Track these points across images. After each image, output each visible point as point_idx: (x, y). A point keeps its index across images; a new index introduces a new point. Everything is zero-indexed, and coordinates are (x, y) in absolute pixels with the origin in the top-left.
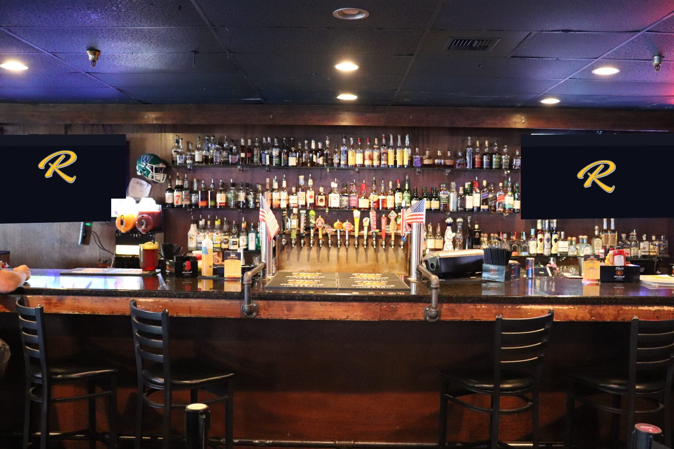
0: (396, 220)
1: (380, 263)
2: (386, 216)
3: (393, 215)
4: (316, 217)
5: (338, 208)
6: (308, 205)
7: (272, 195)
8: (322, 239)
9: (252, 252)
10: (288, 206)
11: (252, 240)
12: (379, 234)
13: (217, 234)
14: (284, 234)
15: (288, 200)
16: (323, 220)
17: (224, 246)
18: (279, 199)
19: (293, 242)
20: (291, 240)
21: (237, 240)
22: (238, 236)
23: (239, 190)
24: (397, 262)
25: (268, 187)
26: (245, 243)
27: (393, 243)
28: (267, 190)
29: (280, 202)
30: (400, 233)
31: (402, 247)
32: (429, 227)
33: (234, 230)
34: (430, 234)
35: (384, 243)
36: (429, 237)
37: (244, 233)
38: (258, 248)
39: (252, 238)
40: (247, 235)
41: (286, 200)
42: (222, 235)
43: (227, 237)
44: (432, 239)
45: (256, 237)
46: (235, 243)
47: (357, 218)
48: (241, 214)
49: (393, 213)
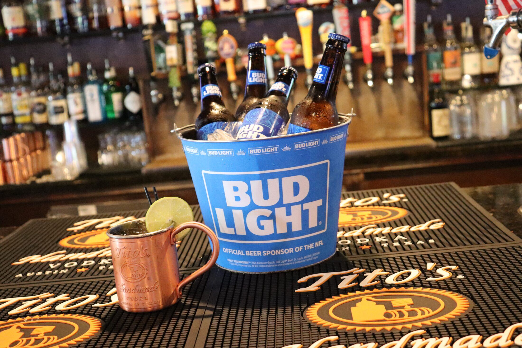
0: (391, 21)
1: (365, 118)
2: (370, 14)
3: (385, 10)
4: (218, 35)
5: (265, 10)
6: (200, 12)
8: (235, 81)
9: (96, 124)
10: (159, 18)
11: (93, 100)
12: (358, 56)
13: (19, 94)
14: (154, 79)
16: (232, 41)
17: (39, 119)
18: (137, 4)
19: (176, 94)
20: (171, 90)
21: (61, 103)
22: (65, 95)
24: (401, 112)
26: (80, 108)
27: (389, 72)
29: (141, 13)
30: (404, 50)
31: (411, 80)
32: (467, 29)
33: (53, 84)
34: (468, 43)
35: (370, 75)
36: (467, 50)
37: (76, 87)
38: (110, 115)
39: (92, 96)
40: (82, 90)
41: (152, 6)
42: (30, 97)
43: (42, 99)
44: (474, 52)
45: (101, 92)
46: (59, 111)
47: (306, 25)
48: (68, 46)
49: (383, 6)
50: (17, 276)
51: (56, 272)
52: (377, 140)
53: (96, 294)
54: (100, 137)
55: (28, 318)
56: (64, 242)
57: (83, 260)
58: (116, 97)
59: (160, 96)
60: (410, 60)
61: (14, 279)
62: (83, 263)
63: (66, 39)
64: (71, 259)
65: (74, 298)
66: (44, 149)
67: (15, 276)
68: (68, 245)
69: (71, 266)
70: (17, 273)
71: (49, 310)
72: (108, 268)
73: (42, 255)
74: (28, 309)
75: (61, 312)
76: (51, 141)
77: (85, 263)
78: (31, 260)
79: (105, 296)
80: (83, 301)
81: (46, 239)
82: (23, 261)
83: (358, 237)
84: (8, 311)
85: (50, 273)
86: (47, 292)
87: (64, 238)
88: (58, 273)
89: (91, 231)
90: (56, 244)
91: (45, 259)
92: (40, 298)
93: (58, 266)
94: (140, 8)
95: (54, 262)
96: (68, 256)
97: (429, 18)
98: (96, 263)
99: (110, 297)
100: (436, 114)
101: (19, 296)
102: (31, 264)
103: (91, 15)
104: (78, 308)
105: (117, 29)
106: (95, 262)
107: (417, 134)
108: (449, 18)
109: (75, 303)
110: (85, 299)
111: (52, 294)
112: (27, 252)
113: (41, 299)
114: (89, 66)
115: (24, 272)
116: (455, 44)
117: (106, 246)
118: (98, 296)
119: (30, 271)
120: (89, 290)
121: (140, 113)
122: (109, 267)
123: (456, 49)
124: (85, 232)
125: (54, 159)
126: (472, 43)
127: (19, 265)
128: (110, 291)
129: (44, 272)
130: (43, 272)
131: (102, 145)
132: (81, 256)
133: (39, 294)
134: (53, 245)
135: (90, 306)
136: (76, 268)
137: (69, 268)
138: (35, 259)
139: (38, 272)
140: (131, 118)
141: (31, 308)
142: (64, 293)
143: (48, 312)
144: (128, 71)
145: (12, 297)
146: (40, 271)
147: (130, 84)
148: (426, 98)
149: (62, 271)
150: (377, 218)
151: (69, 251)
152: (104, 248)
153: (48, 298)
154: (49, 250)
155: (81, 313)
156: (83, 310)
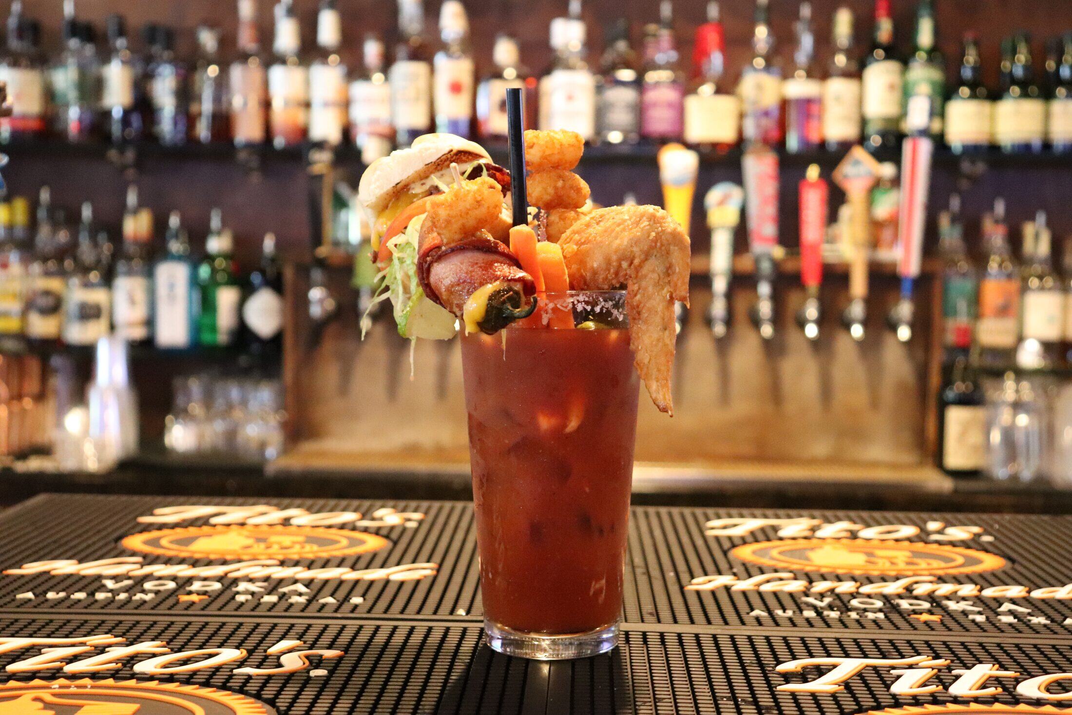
1: (791, 407)
3: (861, 170)
7: (266, 84)
9: (172, 355)
10: (348, 133)
11: (172, 298)
12: (790, 266)
14: (321, 263)
15: (346, 104)
18: (301, 97)
19: (367, 303)
20: (356, 293)
21: (98, 296)
22: (108, 279)
23: (105, 55)
24: (875, 403)
25: (246, 39)
26: (140, 312)
27: (857, 310)
28: (244, 57)
29: (308, 117)
30: (894, 265)
31: (904, 333)
32: (1037, 236)
33: (86, 251)
34: (1038, 268)
35: (812, 311)
36: (1034, 282)
37: (137, 264)
38: (207, 337)
39: (172, 286)
40: (149, 274)
41: (334, 104)
42: (27, 274)
43: (54, 284)
44: (1050, 289)
45: (194, 281)
46: (89, 313)
47: (679, 184)
48: (131, 173)
49: (857, 163)
50: (20, 596)
51: (123, 596)
52: (812, 462)
53: (238, 648)
54: (177, 382)
55: (62, 681)
56: (135, 542)
57: (190, 580)
58: (226, 297)
59: (330, 305)
60: (907, 287)
61: (13, 600)
62: (191, 584)
63: (130, 155)
64: (157, 574)
65: (179, 650)
66: (40, 397)
67: (15, 596)
68: (147, 549)
69: (161, 588)
70: (21, 588)
71: (117, 671)
72: (259, 600)
73: (80, 561)
74: (58, 664)
75: (151, 678)
76: (60, 383)
77: (196, 586)
78: (54, 569)
79: (264, 654)
80: (206, 659)
81: (87, 531)
82: (32, 568)
83: (900, 596)
84: (5, 663)
85: (107, 598)
86: (106, 633)
87: (132, 534)
88: (129, 601)
89: (200, 526)
90: (112, 545)
91: (90, 569)
92: (88, 643)
93: (127, 586)
94: (307, 105)
95: (116, 578)
96: (147, 570)
97: (955, 203)
98: (226, 588)
99: (279, 658)
100: (956, 416)
101: (31, 636)
102: (54, 576)
103: (194, 108)
104: (195, 673)
105: (250, 146)
106: (223, 585)
107: (907, 457)
108: (1000, 208)
109: (186, 662)
110: (211, 656)
111: (119, 639)
112: (42, 553)
113: (91, 646)
114: (174, 221)
115: (39, 590)
116: (1009, 266)
117: (245, 557)
118: (245, 652)
119: (55, 588)
120: (218, 639)
121: (277, 339)
122: (262, 597)
123: (1009, 276)
124: (186, 527)
125: (59, 424)
126: (1047, 268)
127: (23, 576)
128: (274, 644)
129: (92, 594)
130: (88, 595)
131: (180, 400)
132: (184, 571)
133: (85, 636)
134: (106, 544)
135: (228, 670)
136: (174, 592)
137: (157, 593)
138: (64, 567)
139: (76, 592)
140: (255, 347)
141: (67, 663)
142: (153, 640)
143: (115, 675)
144: (262, 241)
145: (13, 636)
146: (80, 590)
147: (263, 272)
148: (935, 380)
149: (139, 596)
150: (929, 564)
151: (149, 559)
152: (240, 561)
153: (110, 646)
154: (99, 553)
155: (206, 684)
156: (211, 677)
